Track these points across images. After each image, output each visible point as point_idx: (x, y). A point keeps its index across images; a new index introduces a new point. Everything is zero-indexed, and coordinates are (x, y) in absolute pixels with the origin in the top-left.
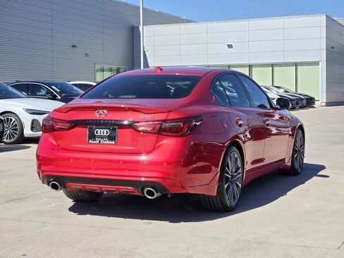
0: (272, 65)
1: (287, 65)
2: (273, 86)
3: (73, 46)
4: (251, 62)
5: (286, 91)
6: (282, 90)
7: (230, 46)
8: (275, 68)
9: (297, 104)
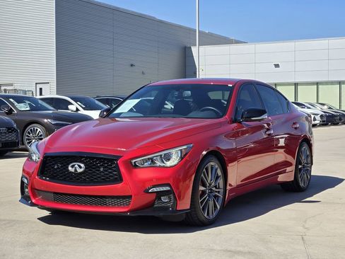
0: (317, 84)
1: (332, 83)
2: (317, 103)
3: (132, 65)
4: (297, 81)
5: (330, 108)
6: (326, 107)
7: (277, 66)
8: (320, 86)
9: (340, 119)
